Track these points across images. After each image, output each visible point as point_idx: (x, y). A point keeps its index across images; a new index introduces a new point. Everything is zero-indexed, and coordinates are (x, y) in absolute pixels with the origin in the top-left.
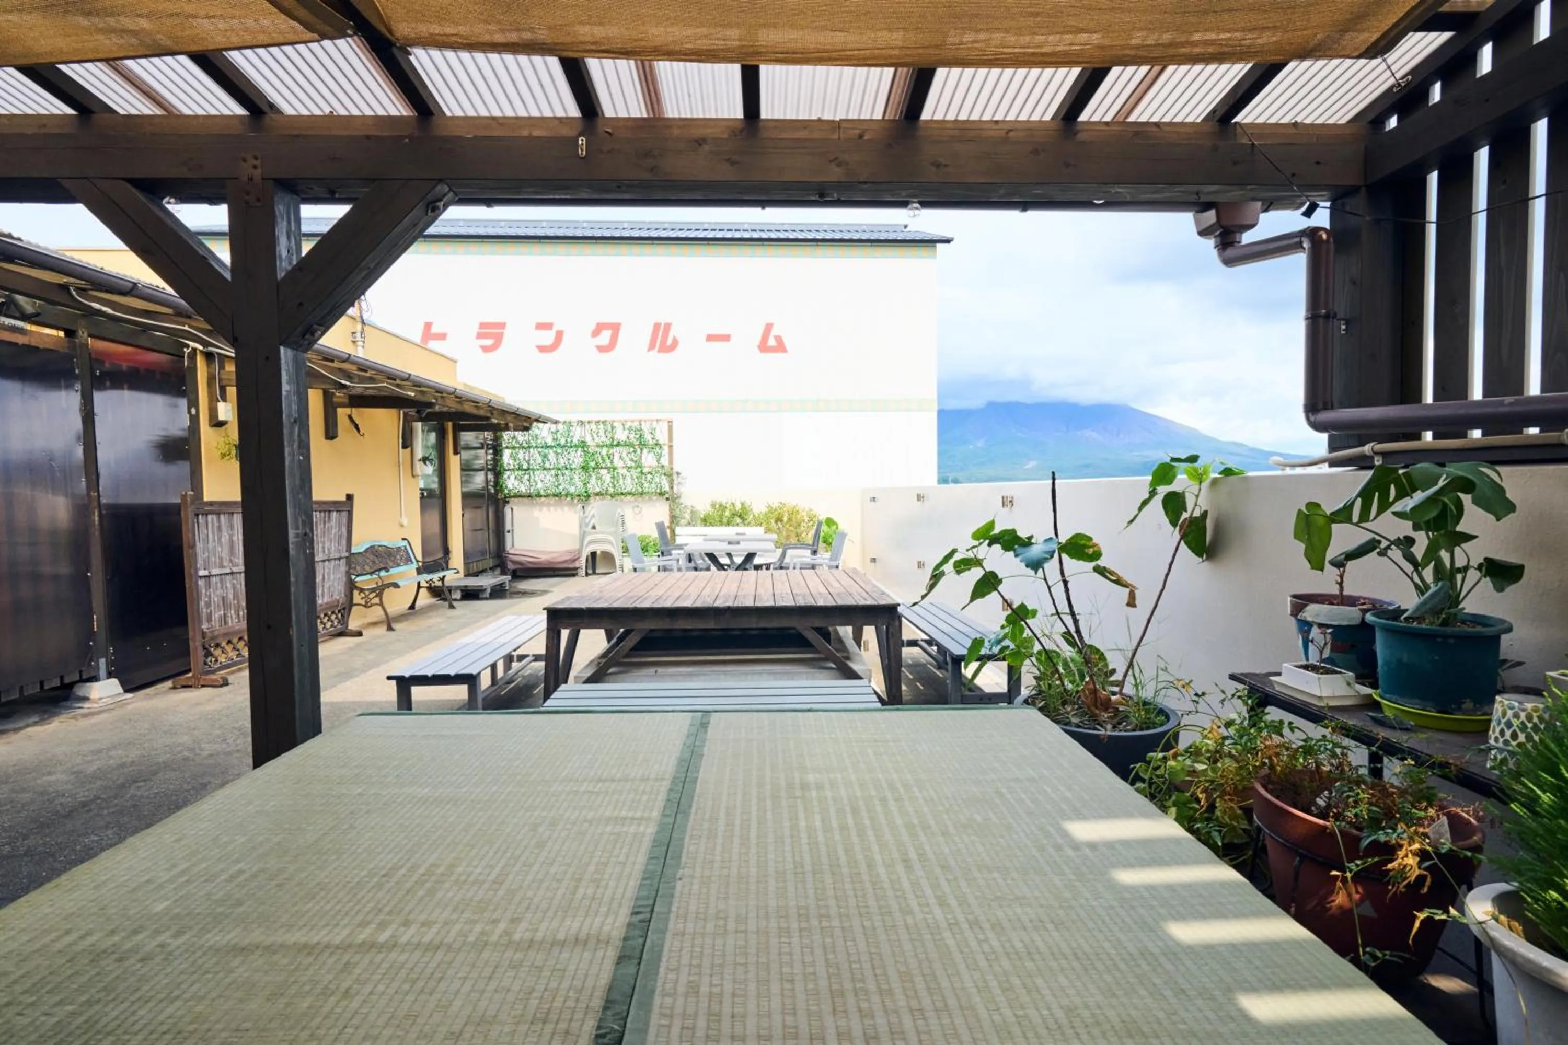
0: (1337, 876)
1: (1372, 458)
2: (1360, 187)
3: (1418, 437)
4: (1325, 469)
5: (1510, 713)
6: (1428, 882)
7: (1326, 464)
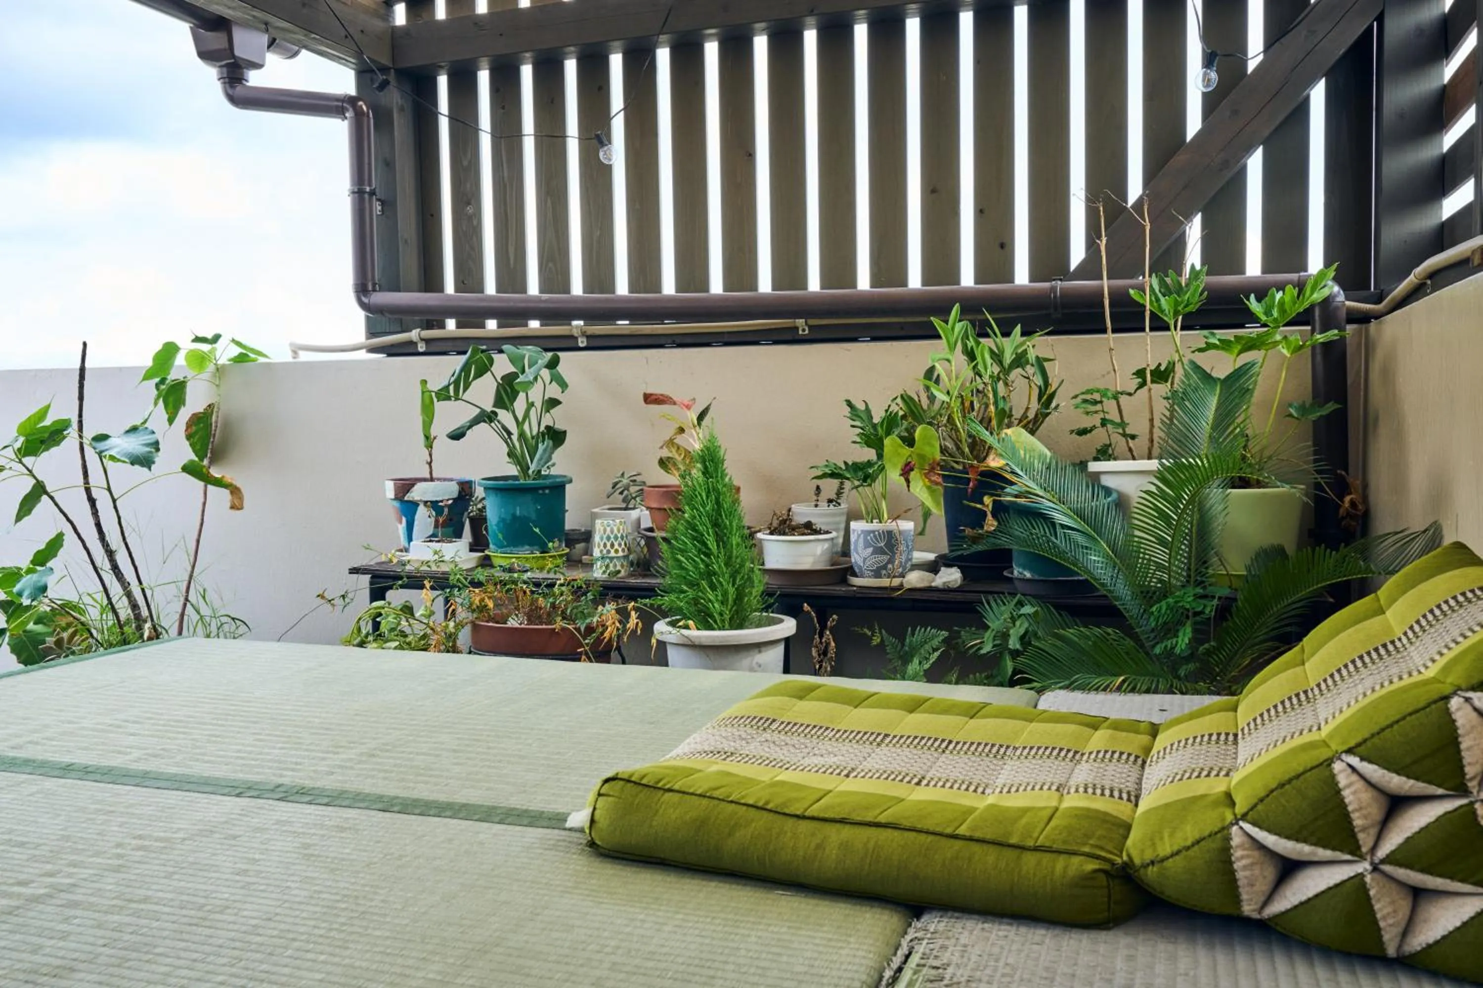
0: (581, 652)
1: (415, 344)
2: (390, 68)
3: (442, 326)
4: (363, 355)
5: (608, 529)
6: (640, 624)
7: (364, 351)
